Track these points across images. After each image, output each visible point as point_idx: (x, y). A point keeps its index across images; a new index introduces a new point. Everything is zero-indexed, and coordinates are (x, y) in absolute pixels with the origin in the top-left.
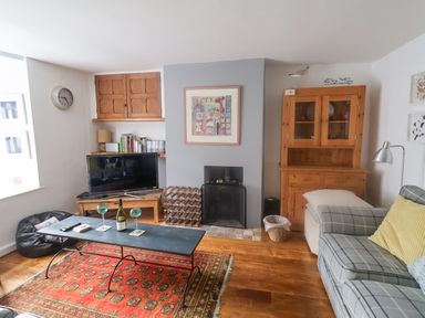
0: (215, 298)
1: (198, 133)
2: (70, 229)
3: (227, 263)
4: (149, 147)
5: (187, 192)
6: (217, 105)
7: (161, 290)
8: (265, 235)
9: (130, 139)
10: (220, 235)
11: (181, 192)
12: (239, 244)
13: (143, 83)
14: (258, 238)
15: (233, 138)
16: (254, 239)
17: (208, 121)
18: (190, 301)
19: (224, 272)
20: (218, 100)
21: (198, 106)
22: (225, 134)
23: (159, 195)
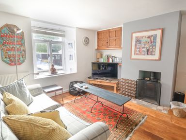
0: (132, 130)
1: (137, 54)
2: (82, 87)
3: (143, 118)
4: (115, 60)
5: (130, 82)
6: (149, 40)
7: (109, 118)
8: (171, 112)
9: (108, 57)
10: (143, 105)
11: (127, 81)
12: (153, 112)
13: (114, 32)
14: (166, 112)
15: (156, 57)
16: (163, 111)
17: (143, 48)
18: (120, 126)
19: (140, 121)
20: (149, 37)
21: (138, 40)
22: (152, 54)
23: (117, 81)
